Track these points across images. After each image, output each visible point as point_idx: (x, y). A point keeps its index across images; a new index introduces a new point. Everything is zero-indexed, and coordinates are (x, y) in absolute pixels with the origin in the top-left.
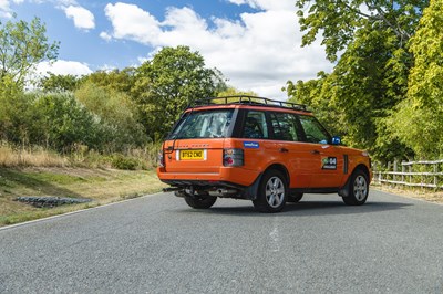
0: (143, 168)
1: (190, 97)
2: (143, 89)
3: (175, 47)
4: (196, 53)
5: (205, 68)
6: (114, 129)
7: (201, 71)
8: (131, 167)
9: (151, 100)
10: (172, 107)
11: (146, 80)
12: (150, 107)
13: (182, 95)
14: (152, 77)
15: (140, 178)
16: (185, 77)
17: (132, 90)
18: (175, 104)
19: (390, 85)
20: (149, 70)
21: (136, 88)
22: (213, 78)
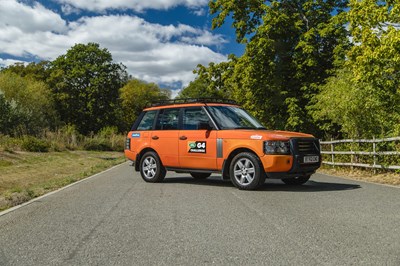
0: (56, 150)
1: (100, 87)
2: (58, 80)
3: (86, 44)
4: (105, 50)
5: (112, 63)
6: (29, 113)
7: (109, 66)
8: (43, 149)
9: (64, 90)
10: (84, 95)
11: (60, 72)
12: (64, 96)
13: (92, 85)
14: (65, 69)
15: (51, 160)
16: (95, 70)
17: (48, 80)
18: (86, 93)
19: (300, 66)
20: (63, 63)
21: (51, 79)
22: (119, 71)
